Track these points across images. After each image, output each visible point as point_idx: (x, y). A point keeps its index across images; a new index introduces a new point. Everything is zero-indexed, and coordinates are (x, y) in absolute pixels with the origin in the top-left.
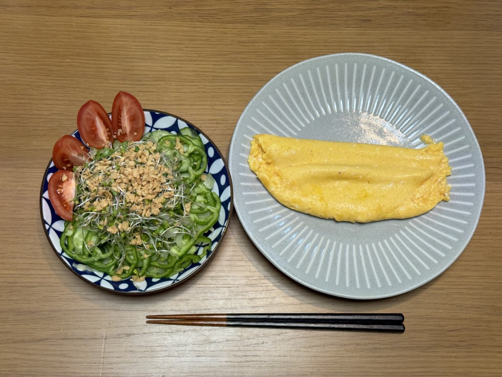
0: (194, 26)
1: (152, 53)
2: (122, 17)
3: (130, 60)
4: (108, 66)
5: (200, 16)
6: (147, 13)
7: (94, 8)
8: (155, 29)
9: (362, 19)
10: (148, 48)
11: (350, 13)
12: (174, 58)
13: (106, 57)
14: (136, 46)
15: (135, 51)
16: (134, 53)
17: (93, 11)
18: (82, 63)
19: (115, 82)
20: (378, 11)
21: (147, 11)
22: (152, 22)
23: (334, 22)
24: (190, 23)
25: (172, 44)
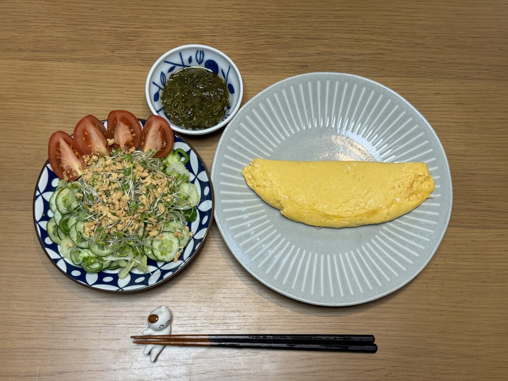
0: (135, 69)
1: (94, 97)
2: (65, 60)
3: (72, 103)
4: (50, 109)
5: (141, 60)
6: (89, 56)
7: (38, 51)
8: (97, 72)
9: (300, 64)
10: (90, 91)
11: (288, 59)
12: (115, 102)
13: (48, 100)
14: (77, 89)
15: (77, 95)
16: (76, 96)
17: (37, 54)
18: (24, 106)
19: (56, 125)
20: (315, 57)
21: (90, 54)
22: (94, 65)
23: (272, 67)
24: (132, 67)
25: (113, 87)
